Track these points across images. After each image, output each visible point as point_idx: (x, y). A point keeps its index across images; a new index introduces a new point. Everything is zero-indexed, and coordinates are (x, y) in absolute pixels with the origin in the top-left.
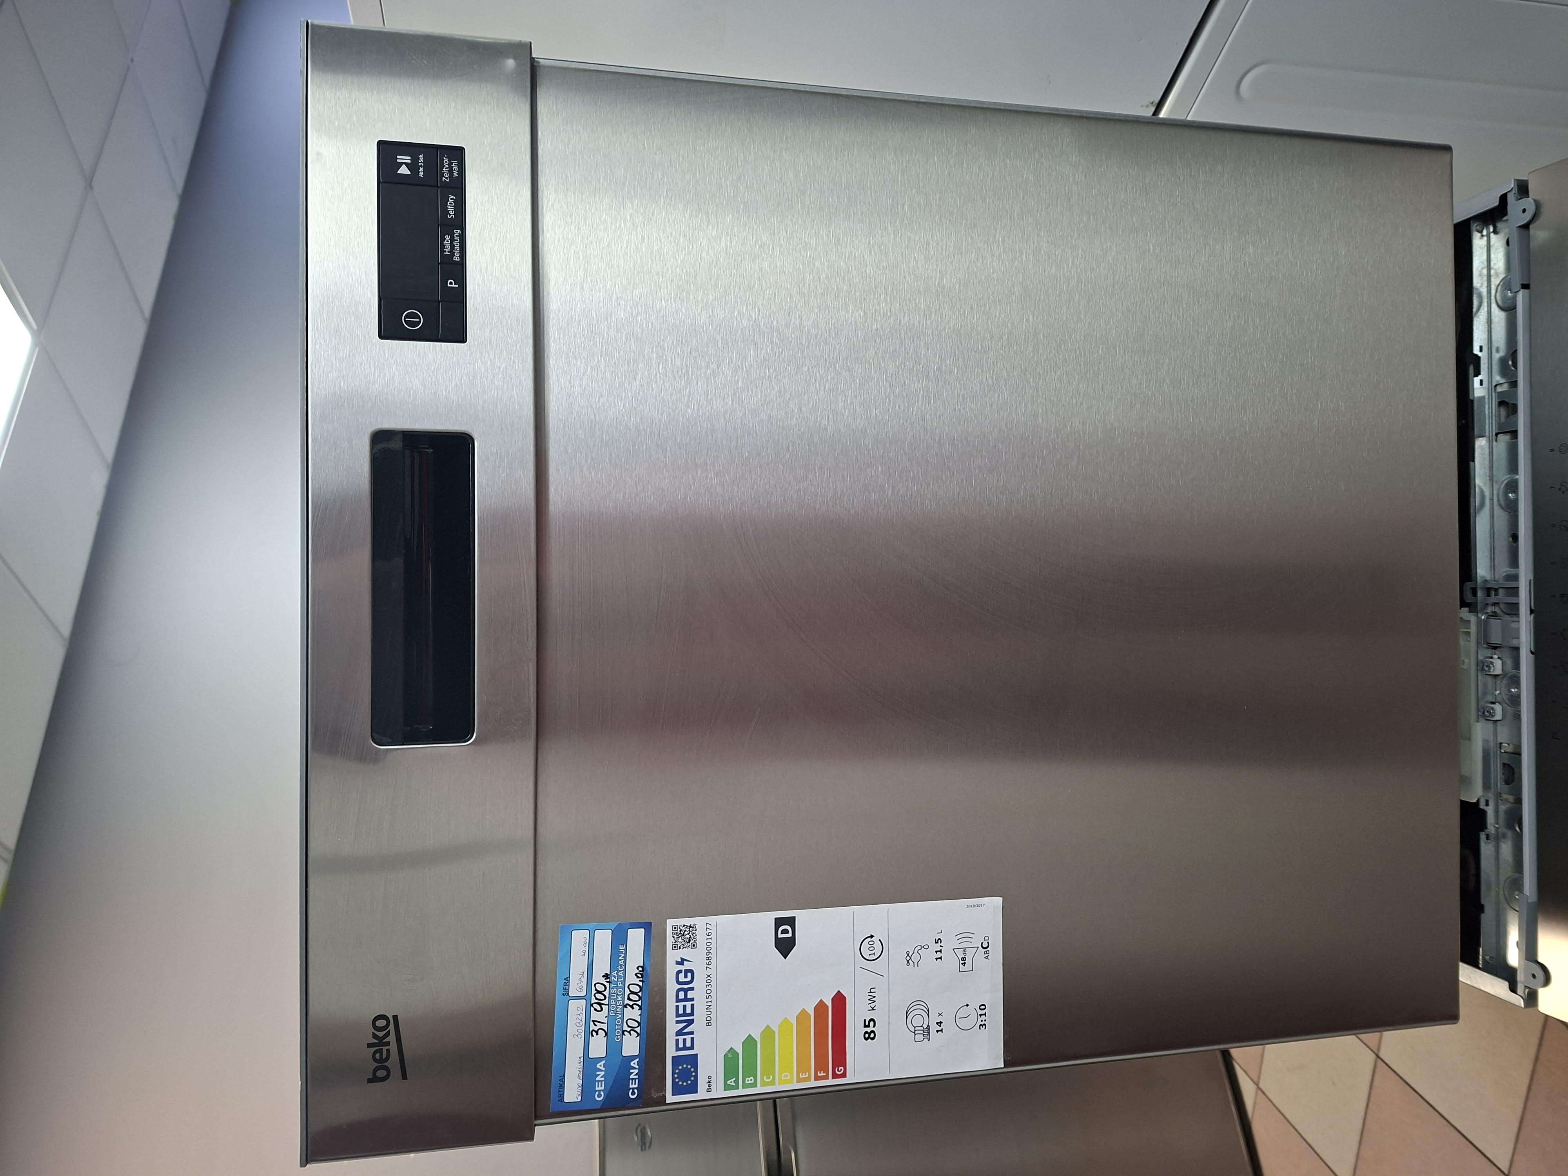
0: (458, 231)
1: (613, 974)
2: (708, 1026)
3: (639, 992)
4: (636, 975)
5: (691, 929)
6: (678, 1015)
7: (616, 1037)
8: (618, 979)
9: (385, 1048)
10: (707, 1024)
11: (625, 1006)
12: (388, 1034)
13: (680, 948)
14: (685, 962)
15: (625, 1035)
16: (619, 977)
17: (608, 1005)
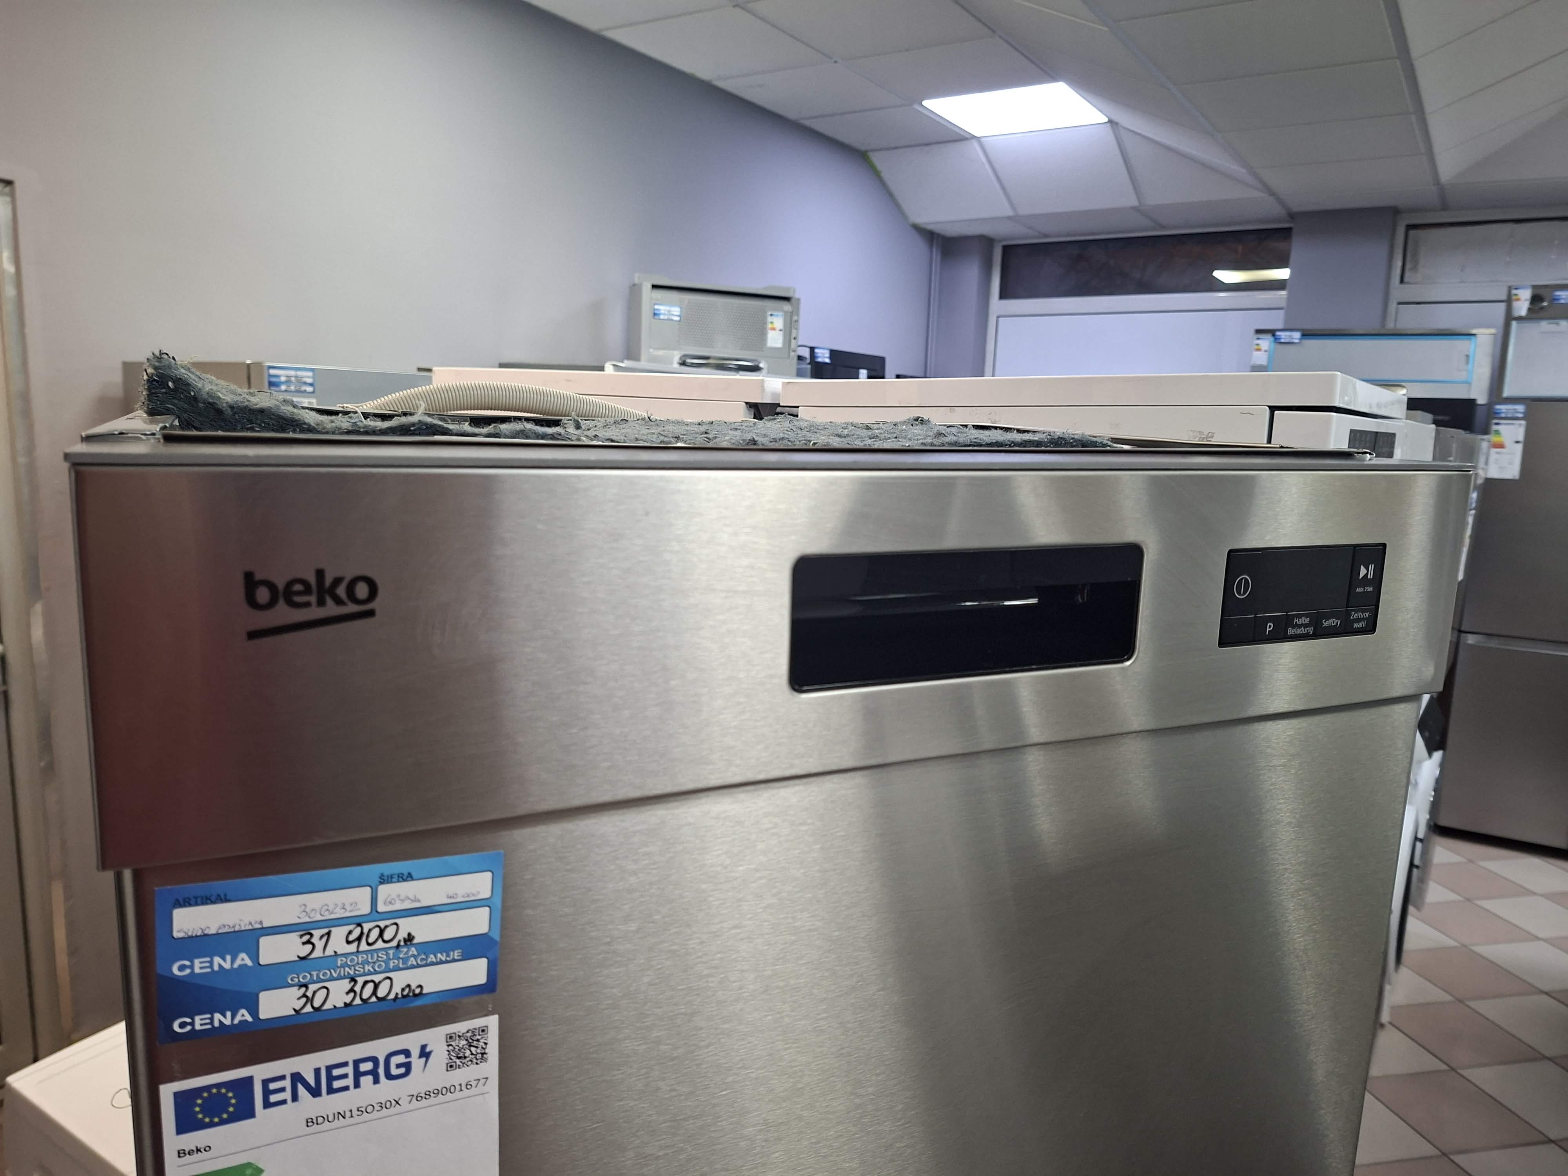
0: (1312, 632)
1: (413, 949)
2: (307, 1122)
3: (377, 997)
4: (409, 986)
5: (479, 1056)
6: (329, 1069)
7: (296, 976)
8: (402, 958)
9: (313, 599)
10: (309, 1120)
11: (353, 980)
12: (339, 601)
13: (448, 1046)
14: (424, 1059)
15: (299, 989)
16: (405, 960)
17: (358, 951)
